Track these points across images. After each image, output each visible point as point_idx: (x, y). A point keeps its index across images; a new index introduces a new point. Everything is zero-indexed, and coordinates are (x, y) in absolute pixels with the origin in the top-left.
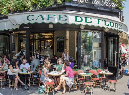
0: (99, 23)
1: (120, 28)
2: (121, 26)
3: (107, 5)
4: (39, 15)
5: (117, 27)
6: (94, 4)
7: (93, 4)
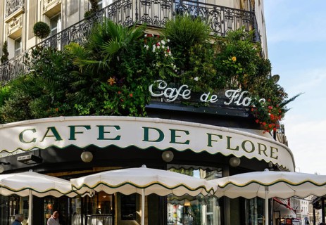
0: (210, 145)
1: (271, 157)
2: (274, 150)
3: (237, 103)
4: (49, 128)
5: (262, 152)
6: (205, 100)
7: (204, 102)
